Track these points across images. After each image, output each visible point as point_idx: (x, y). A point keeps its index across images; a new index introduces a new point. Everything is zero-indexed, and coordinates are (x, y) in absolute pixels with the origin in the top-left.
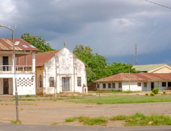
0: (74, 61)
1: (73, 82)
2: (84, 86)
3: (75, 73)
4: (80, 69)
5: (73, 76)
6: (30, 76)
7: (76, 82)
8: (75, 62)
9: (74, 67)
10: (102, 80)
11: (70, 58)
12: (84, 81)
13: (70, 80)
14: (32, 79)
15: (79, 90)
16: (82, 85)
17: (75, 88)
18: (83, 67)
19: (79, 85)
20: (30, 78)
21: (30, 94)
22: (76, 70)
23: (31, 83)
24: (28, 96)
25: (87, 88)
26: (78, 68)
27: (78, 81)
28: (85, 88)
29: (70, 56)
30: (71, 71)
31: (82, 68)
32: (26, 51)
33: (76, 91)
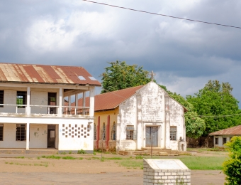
0: (166, 101)
1: (164, 133)
2: (181, 140)
3: (167, 119)
4: (175, 114)
5: (163, 125)
6: (85, 123)
7: (168, 134)
8: (167, 103)
9: (166, 112)
11: (159, 98)
12: (181, 133)
13: (159, 131)
14: (89, 126)
15: (173, 146)
16: (178, 138)
17: (165, 142)
18: (181, 112)
19: (173, 138)
20: (86, 126)
21: (84, 149)
22: (168, 116)
23: (87, 133)
24: (81, 152)
25: (185, 144)
26: (172, 112)
27: (171, 132)
28: (182, 143)
29: (159, 94)
30: (161, 116)
31: (178, 112)
32: (80, 85)
33: (167, 148)
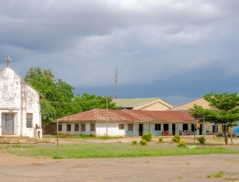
0: (22, 88)
1: (20, 120)
2: (37, 127)
3: (24, 106)
4: (31, 100)
5: (19, 112)
7: (25, 122)
8: (24, 90)
9: (22, 98)
10: (65, 119)
11: (15, 84)
12: (37, 120)
13: (15, 118)
15: (29, 133)
16: (34, 125)
17: (23, 130)
18: (37, 99)
19: (29, 125)
22: (24, 103)
25: (41, 130)
26: (28, 99)
27: (27, 119)
28: (38, 130)
29: (15, 80)
30: (17, 103)
31: (34, 99)
33: (24, 135)
